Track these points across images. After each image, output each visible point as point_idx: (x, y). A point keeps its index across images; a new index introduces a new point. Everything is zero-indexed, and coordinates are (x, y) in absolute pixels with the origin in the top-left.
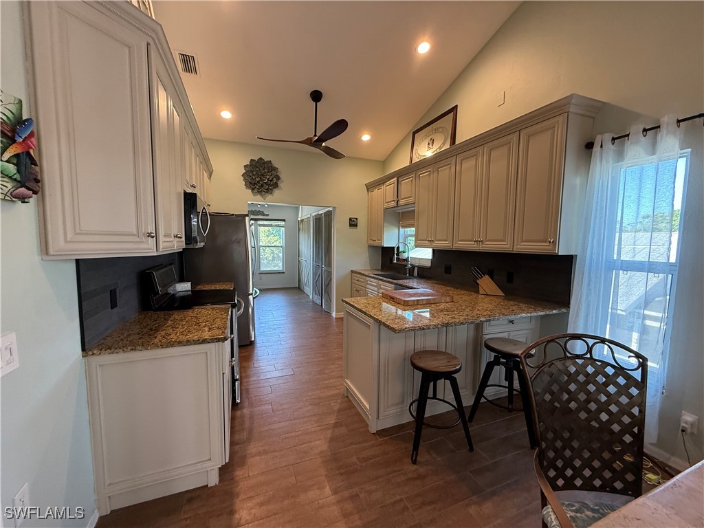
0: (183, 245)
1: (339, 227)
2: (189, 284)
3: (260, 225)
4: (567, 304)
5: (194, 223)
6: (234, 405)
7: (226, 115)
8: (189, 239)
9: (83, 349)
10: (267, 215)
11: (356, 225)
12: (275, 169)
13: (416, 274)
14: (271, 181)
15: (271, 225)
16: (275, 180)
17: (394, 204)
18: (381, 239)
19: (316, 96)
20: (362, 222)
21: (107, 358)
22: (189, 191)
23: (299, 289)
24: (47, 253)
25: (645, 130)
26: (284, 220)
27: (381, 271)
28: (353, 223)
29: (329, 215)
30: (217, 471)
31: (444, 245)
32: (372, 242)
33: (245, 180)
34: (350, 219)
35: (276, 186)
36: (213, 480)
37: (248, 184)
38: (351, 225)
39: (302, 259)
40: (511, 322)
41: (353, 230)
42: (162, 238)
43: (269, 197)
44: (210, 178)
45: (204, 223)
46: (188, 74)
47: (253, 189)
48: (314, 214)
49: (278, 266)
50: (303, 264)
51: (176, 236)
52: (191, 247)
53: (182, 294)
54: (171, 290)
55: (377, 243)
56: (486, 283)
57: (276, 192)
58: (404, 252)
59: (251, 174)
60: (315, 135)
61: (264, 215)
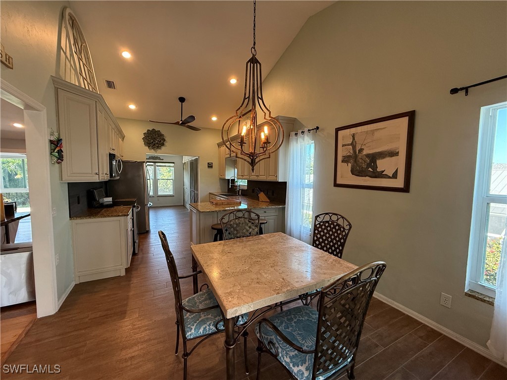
0: (109, 178)
1: (202, 168)
2: (111, 198)
3: (158, 166)
4: (284, 203)
5: (114, 163)
6: (134, 254)
7: (132, 107)
8: (111, 175)
9: (70, 217)
10: (163, 159)
11: (212, 167)
12: (162, 135)
13: (240, 193)
14: (160, 142)
15: (165, 166)
16: (162, 141)
17: (229, 156)
18: (224, 175)
19: (182, 100)
20: (215, 165)
21: (79, 221)
22: (112, 152)
23: (184, 206)
24: (62, 180)
25: (309, 130)
26: (174, 163)
27: (228, 192)
28: (210, 166)
29: (196, 160)
30: (125, 269)
31: (254, 178)
32: (221, 177)
33: (144, 141)
34: (208, 163)
35: (163, 144)
36: (123, 273)
37: (146, 143)
38: (208, 167)
39: (185, 187)
40: (265, 212)
41: (210, 169)
42: (101, 175)
43: (159, 151)
44: (123, 140)
45: (119, 166)
46: (110, 89)
47: (149, 147)
48: (190, 160)
49: (170, 192)
50: (186, 190)
51: (106, 174)
52: (112, 179)
53: (107, 203)
54: (101, 201)
55: (222, 177)
56: (262, 196)
57: (163, 148)
58: (237, 182)
59: (148, 138)
60: (182, 120)
61: (160, 159)
